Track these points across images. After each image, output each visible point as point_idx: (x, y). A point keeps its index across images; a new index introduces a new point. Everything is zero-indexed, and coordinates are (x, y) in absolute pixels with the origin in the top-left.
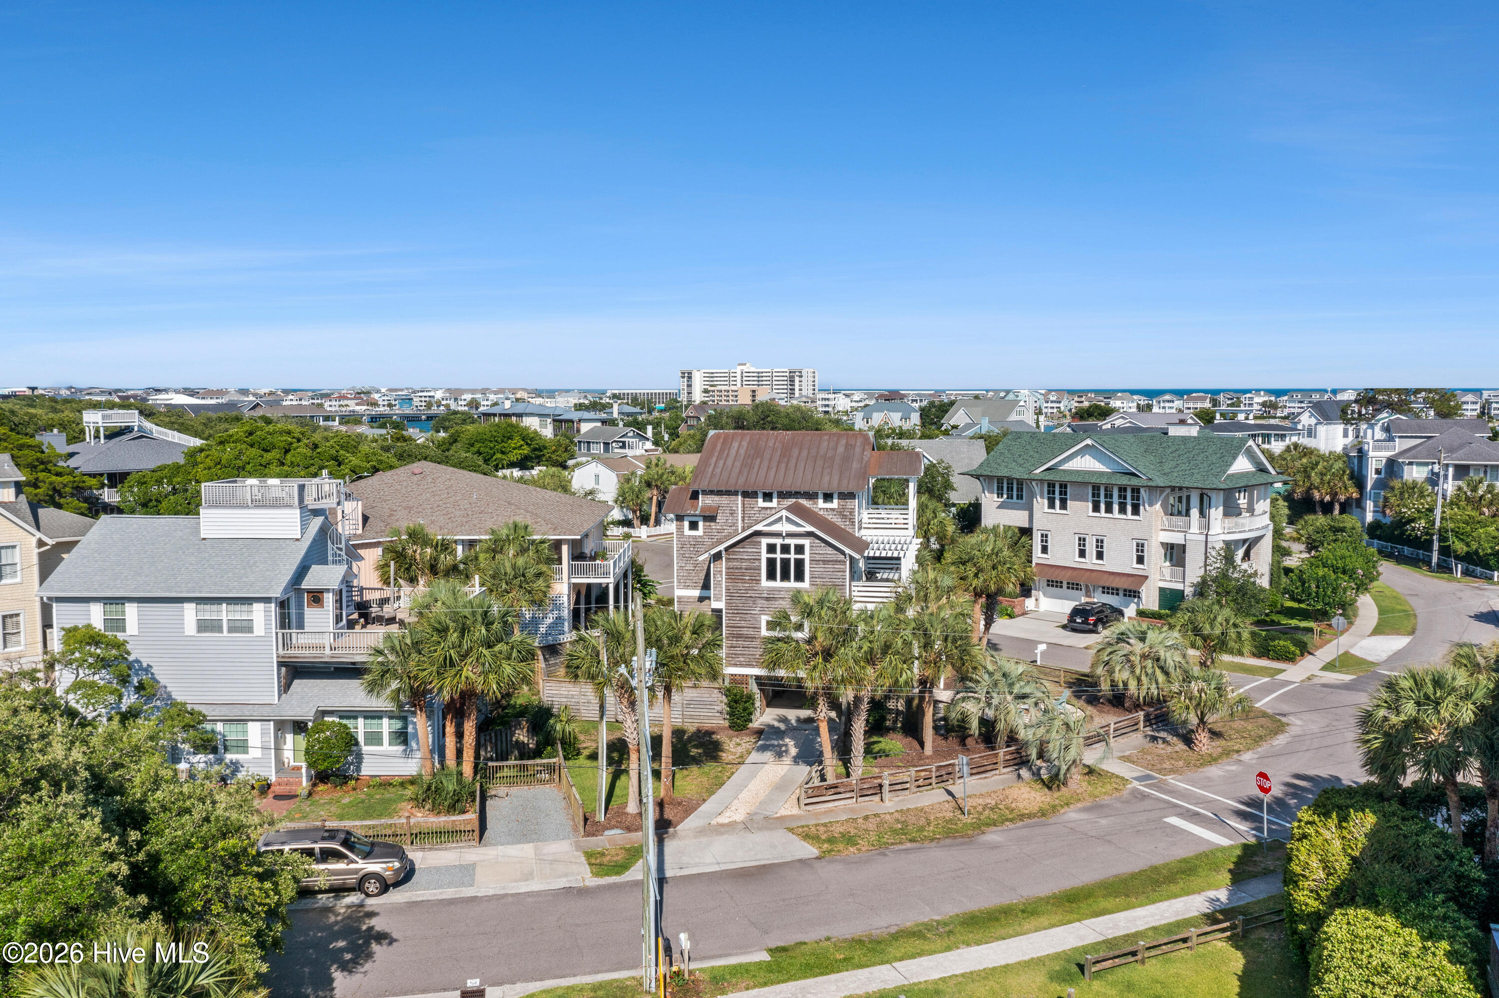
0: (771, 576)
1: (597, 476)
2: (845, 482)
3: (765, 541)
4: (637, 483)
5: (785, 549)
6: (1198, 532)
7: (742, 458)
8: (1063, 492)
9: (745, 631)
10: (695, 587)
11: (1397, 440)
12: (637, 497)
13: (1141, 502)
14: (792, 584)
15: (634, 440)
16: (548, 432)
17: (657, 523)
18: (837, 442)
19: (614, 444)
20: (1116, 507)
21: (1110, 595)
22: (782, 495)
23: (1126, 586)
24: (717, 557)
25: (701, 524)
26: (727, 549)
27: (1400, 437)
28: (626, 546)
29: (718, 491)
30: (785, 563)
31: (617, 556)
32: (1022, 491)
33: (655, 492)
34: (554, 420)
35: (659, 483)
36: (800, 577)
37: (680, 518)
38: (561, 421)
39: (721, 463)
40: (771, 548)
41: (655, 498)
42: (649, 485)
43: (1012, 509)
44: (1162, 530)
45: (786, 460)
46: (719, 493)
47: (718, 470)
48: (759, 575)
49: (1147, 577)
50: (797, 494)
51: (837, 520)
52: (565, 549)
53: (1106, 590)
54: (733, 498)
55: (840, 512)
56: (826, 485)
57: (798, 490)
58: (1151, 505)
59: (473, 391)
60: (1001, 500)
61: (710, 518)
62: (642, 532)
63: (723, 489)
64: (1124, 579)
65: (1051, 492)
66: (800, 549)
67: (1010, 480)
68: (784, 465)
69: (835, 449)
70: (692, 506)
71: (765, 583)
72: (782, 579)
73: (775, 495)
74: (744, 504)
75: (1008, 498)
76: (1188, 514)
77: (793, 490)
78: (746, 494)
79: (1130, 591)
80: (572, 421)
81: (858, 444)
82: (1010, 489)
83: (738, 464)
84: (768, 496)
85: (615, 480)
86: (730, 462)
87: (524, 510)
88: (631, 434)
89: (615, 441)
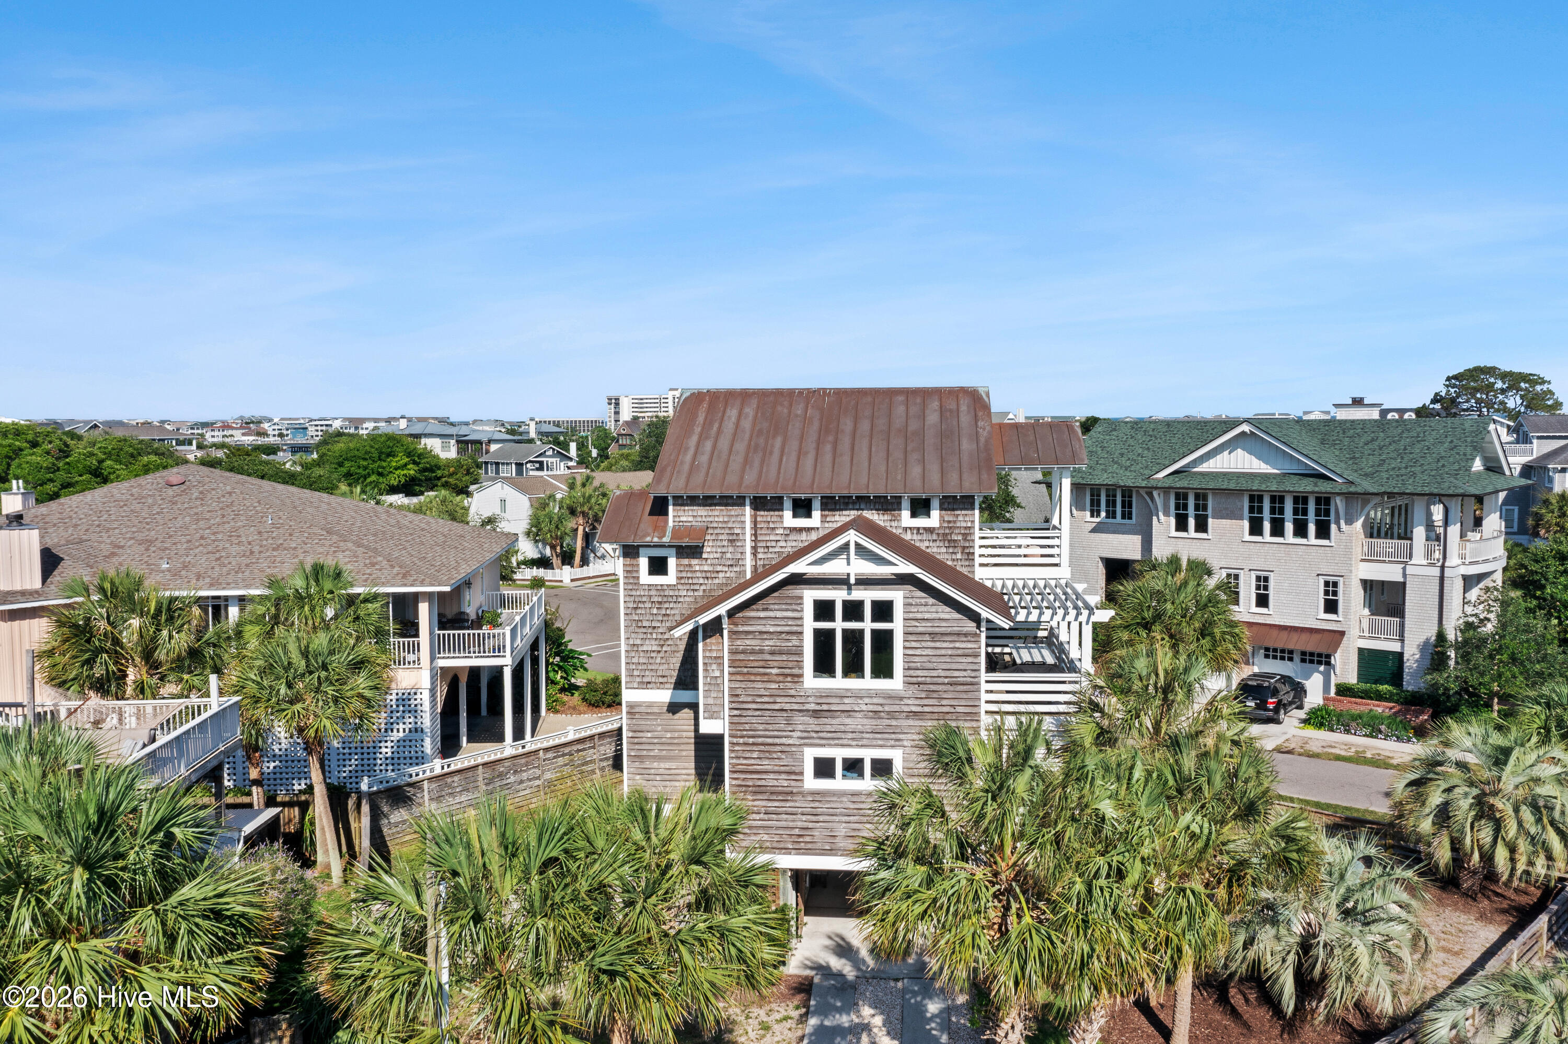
0: (824, 666)
1: (503, 501)
2: (953, 477)
3: (810, 596)
4: (556, 511)
5: (853, 610)
6: (1425, 562)
7: (747, 436)
8: (1201, 506)
9: (770, 781)
10: (661, 685)
11: (1535, 441)
12: (557, 527)
13: (1332, 517)
14: (868, 683)
15: (554, 460)
16: (451, 453)
17: (585, 562)
18: (924, 406)
19: (529, 465)
20: (1289, 527)
21: (1278, 661)
22: (831, 504)
23: (1309, 648)
24: (714, 627)
25: (672, 563)
26: (731, 613)
27: (1539, 438)
28: (535, 599)
29: (706, 498)
30: (853, 639)
31: (518, 618)
32: (1130, 506)
33: (581, 521)
34: (458, 442)
35: (586, 509)
36: (883, 669)
37: (630, 552)
38: (467, 442)
39: (708, 445)
40: (824, 610)
41: (581, 529)
42: (573, 512)
43: (1114, 532)
44: (1363, 560)
45: (831, 438)
46: (708, 501)
47: (704, 458)
48: (800, 664)
49: (1342, 633)
50: (862, 501)
51: (938, 550)
52: (424, 609)
53: (1271, 653)
54: (735, 510)
55: (944, 535)
56: (918, 483)
57: (863, 493)
58: (1349, 522)
59: (376, 420)
60: (1098, 520)
61: (691, 551)
62: (564, 575)
63: (716, 492)
64: (1305, 636)
65: (1181, 506)
66: (883, 611)
67: (1111, 491)
68: (828, 448)
69: (923, 417)
70: (656, 528)
71: (811, 681)
72: (846, 674)
73: (816, 504)
74: (755, 523)
75: (1107, 517)
76: (1407, 536)
77: (854, 492)
78: (760, 503)
79: (1312, 654)
80: (480, 442)
81: (964, 408)
82: (1111, 503)
83: (740, 447)
84: (802, 507)
85: (527, 504)
86: (724, 444)
87: (354, 543)
88: (550, 453)
89: (530, 462)
